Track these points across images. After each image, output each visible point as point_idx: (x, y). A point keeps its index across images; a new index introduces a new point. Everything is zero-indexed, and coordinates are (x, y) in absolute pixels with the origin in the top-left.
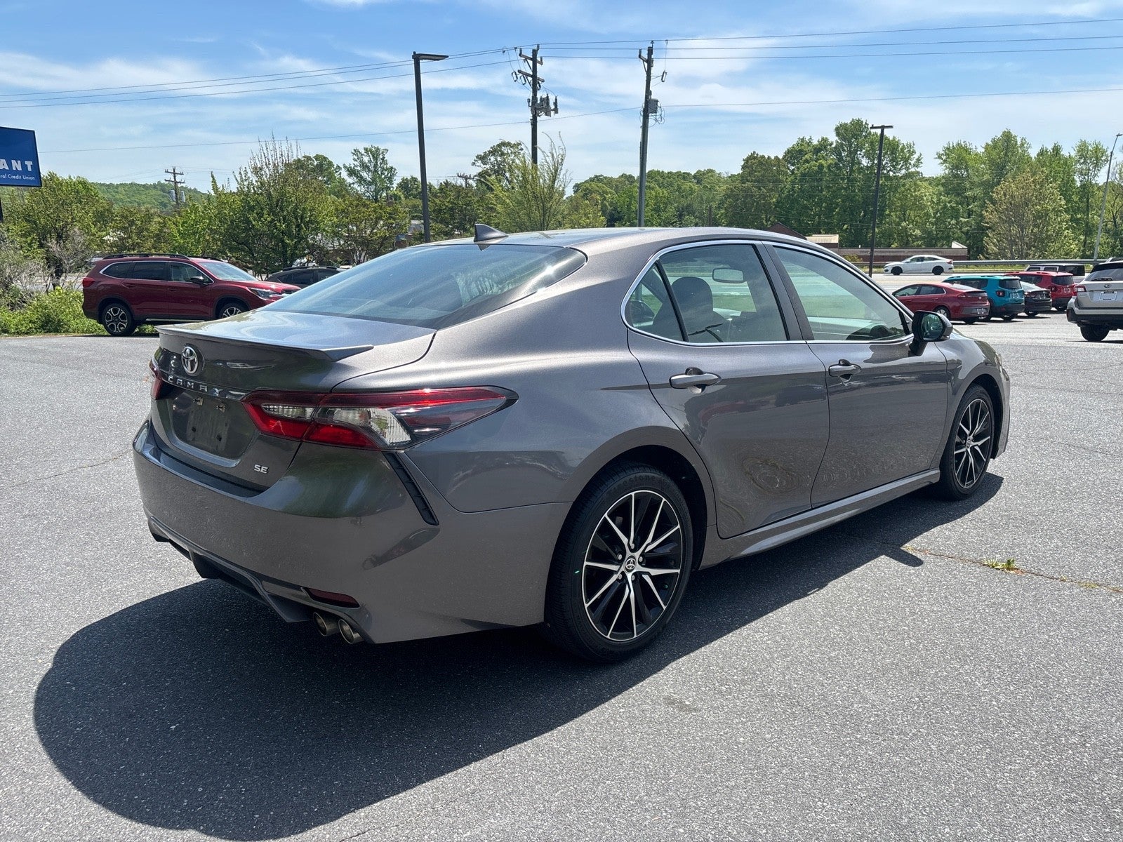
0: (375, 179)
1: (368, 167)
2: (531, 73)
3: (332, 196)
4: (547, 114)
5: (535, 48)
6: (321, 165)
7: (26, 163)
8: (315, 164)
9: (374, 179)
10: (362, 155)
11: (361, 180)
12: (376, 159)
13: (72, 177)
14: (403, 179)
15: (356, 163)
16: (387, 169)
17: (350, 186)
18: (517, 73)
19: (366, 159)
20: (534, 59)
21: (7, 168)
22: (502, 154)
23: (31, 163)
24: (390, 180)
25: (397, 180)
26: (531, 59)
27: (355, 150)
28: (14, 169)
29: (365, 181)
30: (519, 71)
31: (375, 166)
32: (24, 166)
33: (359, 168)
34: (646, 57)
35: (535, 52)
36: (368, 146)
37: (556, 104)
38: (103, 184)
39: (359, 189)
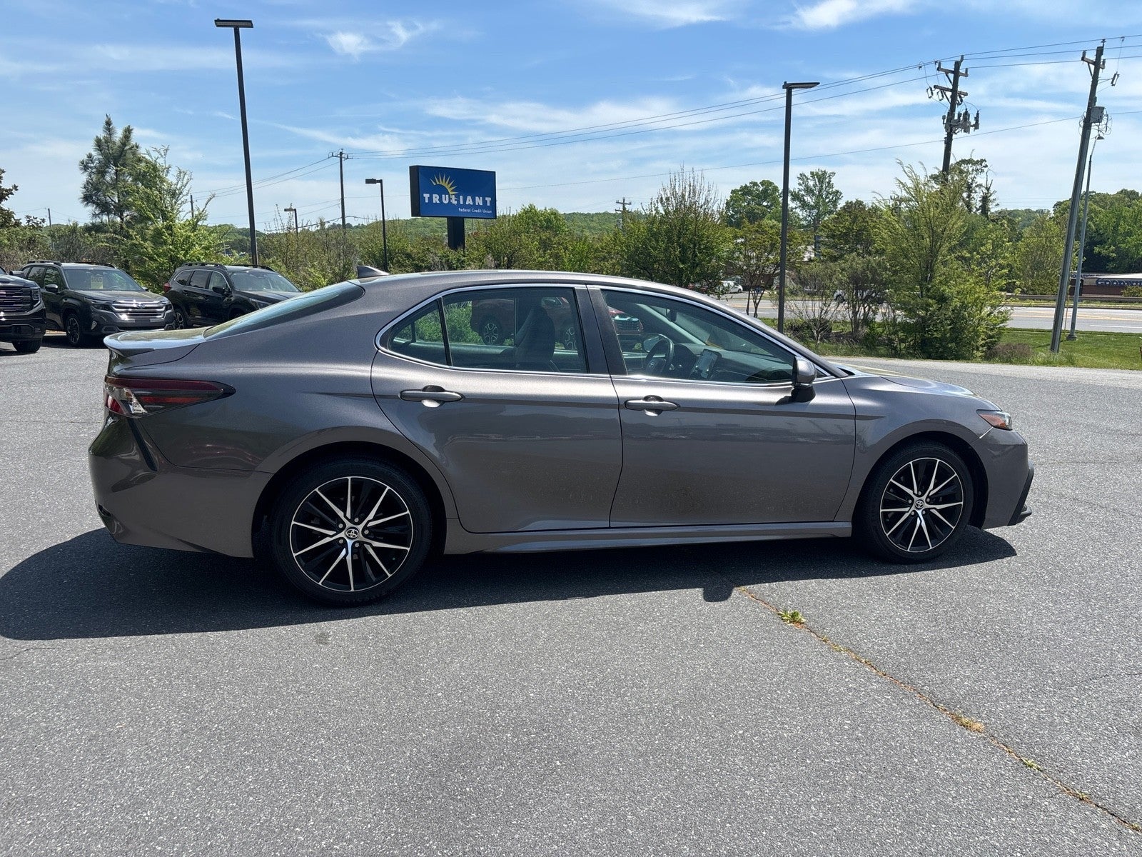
0: (819, 203)
1: (813, 191)
2: (951, 87)
3: (773, 220)
4: (966, 130)
5: (959, 59)
6: (765, 191)
7: (487, 199)
8: (761, 189)
9: (817, 204)
10: (808, 179)
11: (804, 205)
12: (821, 182)
13: (547, 209)
14: (847, 203)
15: (800, 187)
16: (833, 193)
17: (792, 211)
18: (933, 89)
19: (811, 183)
20: (956, 73)
21: (472, 204)
22: (961, 172)
23: (490, 199)
24: (835, 203)
25: (841, 204)
26: (952, 72)
27: (801, 175)
28: (477, 204)
29: (808, 205)
30: (935, 87)
31: (820, 190)
32: (485, 202)
33: (803, 193)
34: (1093, 58)
35: (958, 64)
36: (815, 169)
37: (977, 119)
38: (582, 214)
39: (801, 213)
